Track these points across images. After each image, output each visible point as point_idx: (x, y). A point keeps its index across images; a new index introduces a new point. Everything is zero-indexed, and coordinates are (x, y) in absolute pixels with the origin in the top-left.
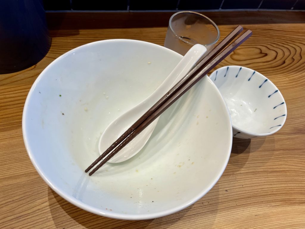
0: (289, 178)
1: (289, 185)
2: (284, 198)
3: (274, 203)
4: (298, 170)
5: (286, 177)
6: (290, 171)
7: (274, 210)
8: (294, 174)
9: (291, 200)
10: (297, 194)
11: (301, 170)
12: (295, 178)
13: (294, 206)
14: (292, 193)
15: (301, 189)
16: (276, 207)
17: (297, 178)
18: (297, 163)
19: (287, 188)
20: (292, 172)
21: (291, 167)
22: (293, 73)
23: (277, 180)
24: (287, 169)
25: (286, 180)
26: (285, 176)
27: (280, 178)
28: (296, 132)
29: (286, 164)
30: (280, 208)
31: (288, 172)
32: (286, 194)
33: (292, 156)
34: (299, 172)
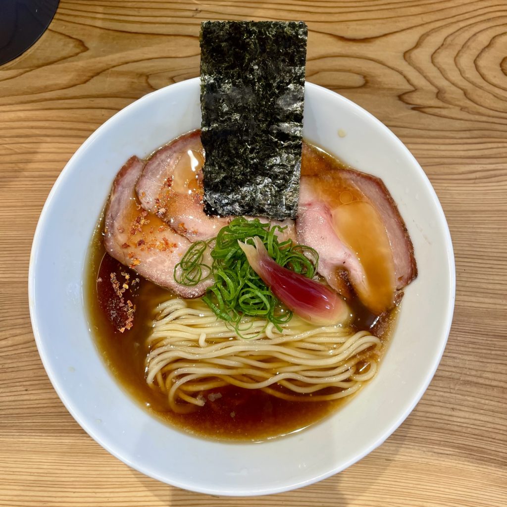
2: (471, 444)
7: (434, 461)
16: (441, 457)
30: (450, 461)
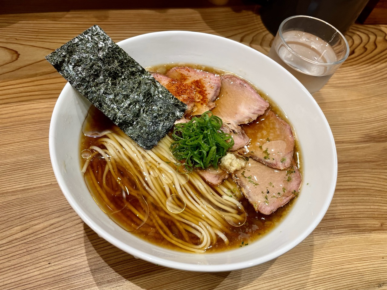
0: (356, 198)
1: (357, 207)
3: (336, 230)
4: (369, 188)
5: (353, 197)
6: (358, 190)
8: (363, 193)
9: (358, 227)
10: (367, 218)
11: (373, 188)
12: (365, 198)
13: (363, 233)
14: (361, 217)
15: (373, 213)
17: (368, 198)
18: (368, 179)
19: (354, 211)
20: (362, 190)
21: (359, 184)
22: (365, 66)
23: (341, 201)
24: (355, 187)
25: (354, 201)
26: (351, 196)
27: (345, 198)
28: (367, 140)
29: (353, 180)
31: (356, 190)
32: (353, 219)
33: (362, 170)
34: (371, 191)
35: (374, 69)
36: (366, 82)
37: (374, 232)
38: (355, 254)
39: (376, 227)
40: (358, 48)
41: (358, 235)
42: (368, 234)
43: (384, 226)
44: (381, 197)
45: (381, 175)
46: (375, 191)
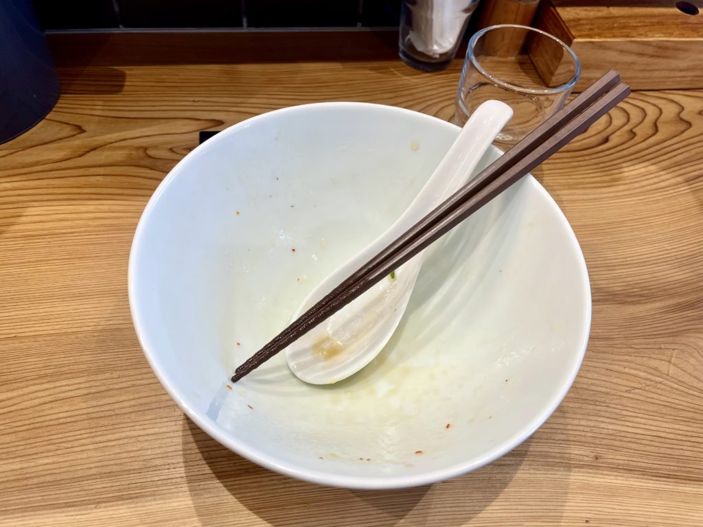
35: (643, 170)
36: (620, 194)
37: (576, 469)
38: (529, 507)
39: (583, 461)
40: (618, 133)
41: (542, 472)
42: (564, 473)
43: (600, 460)
44: (606, 406)
45: (615, 364)
46: (595, 394)
